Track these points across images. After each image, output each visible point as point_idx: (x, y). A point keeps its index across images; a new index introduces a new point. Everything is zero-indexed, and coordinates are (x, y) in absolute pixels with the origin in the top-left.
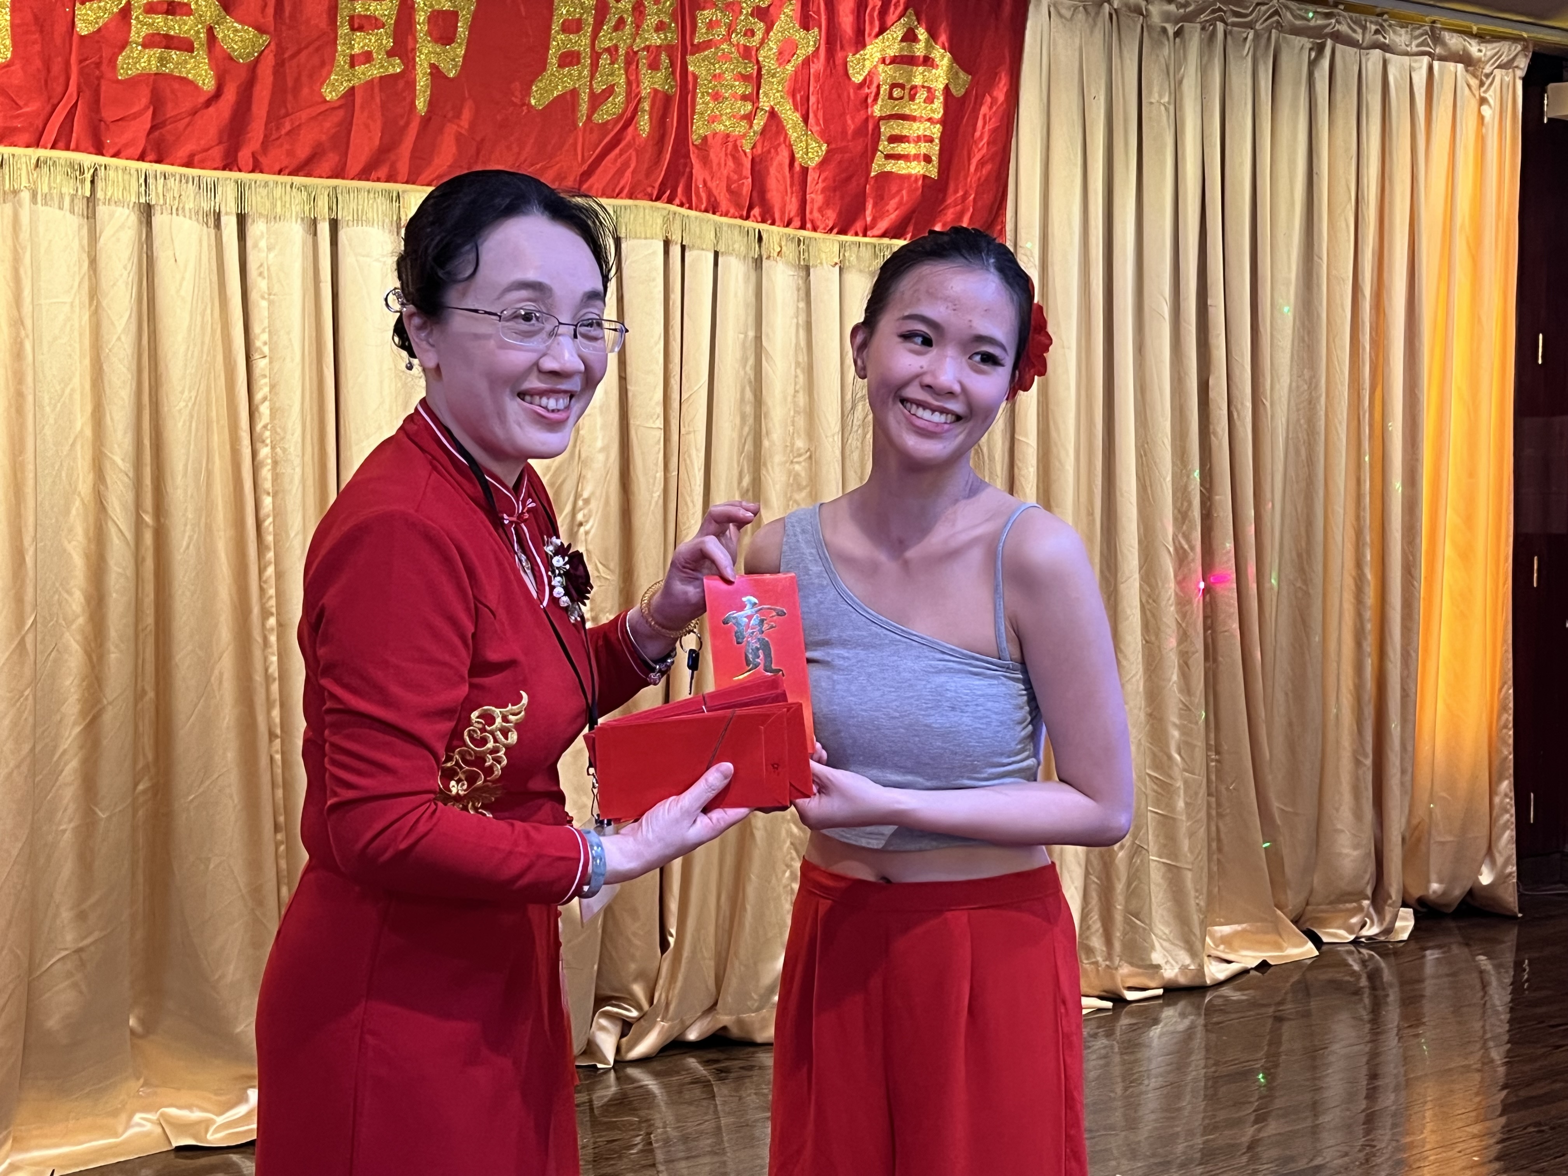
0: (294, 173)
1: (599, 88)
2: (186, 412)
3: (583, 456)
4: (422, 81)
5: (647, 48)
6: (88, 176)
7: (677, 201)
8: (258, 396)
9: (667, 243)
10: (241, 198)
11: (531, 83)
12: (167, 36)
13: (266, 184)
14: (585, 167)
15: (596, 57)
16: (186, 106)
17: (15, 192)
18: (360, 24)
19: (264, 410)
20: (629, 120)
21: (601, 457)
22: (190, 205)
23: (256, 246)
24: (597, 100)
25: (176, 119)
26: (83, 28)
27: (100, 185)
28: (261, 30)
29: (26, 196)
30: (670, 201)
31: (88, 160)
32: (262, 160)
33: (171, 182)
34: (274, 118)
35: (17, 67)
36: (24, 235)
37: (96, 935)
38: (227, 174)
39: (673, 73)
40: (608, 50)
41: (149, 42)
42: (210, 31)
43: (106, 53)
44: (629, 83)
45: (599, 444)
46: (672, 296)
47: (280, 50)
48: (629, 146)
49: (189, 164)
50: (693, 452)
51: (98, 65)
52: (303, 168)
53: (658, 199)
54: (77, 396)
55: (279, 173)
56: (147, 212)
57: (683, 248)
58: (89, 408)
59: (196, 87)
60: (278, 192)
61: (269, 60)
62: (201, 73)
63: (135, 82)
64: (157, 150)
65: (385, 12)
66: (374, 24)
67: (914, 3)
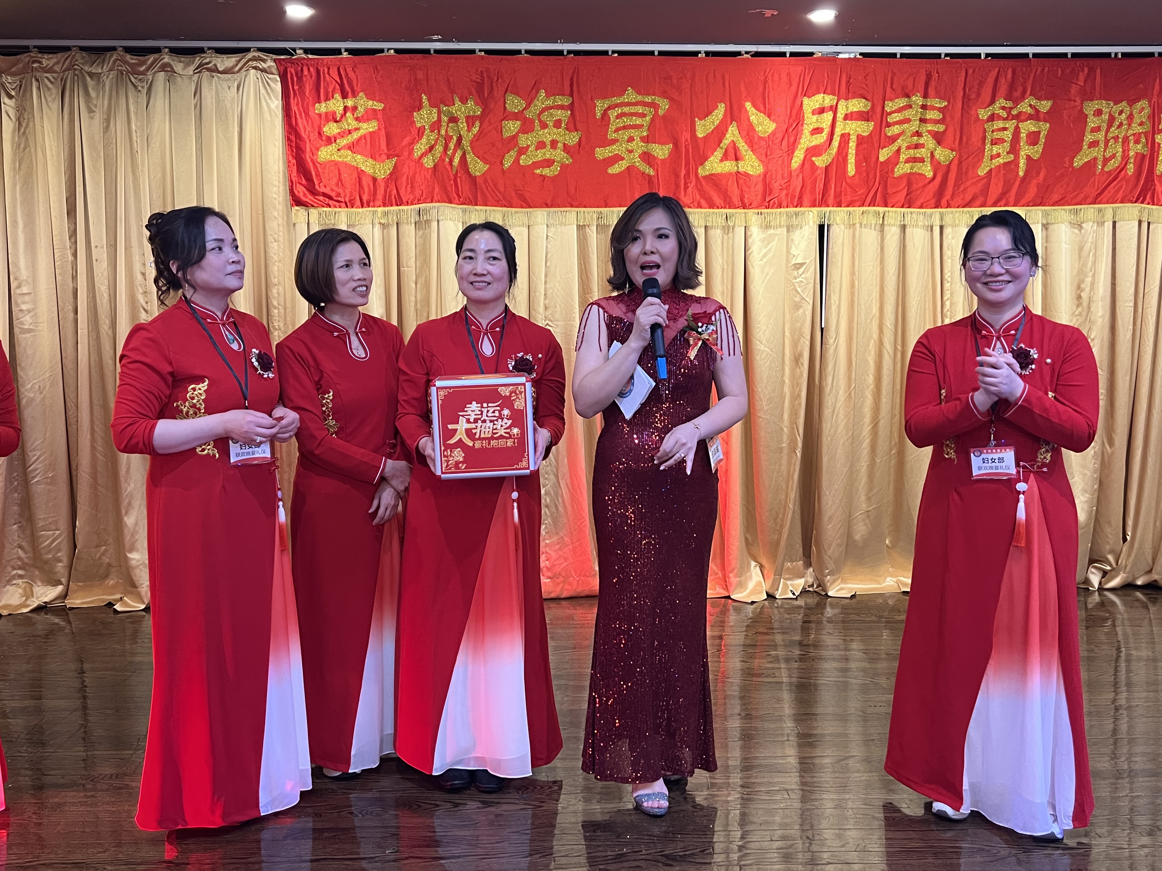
0: (964, 207)
1: (1108, 155)
2: (915, 306)
3: (1092, 318)
4: (1022, 163)
5: (1134, 135)
6: (882, 216)
7: (1146, 202)
8: (945, 298)
9: (1140, 222)
10: (942, 219)
11: (1074, 157)
12: (914, 158)
13: (952, 212)
14: (1099, 191)
15: (1107, 142)
16: (921, 184)
17: (854, 224)
18: (994, 142)
19: (948, 304)
20: (1122, 168)
21: (1100, 320)
22: (920, 224)
23: (947, 237)
24: (1106, 161)
25: (917, 190)
26: (881, 159)
27: (886, 218)
28: (952, 150)
29: (858, 225)
30: (1142, 202)
31: (882, 209)
32: (950, 202)
33: (914, 216)
34: (957, 185)
35: (857, 176)
36: (857, 241)
37: (874, 506)
38: (936, 210)
39: (1147, 143)
40: (1113, 138)
41: (907, 161)
42: (932, 154)
43: (890, 167)
44: (1124, 151)
45: (1100, 314)
46: (1142, 246)
47: (960, 157)
48: (1122, 180)
49: (921, 207)
50: (1150, 317)
51: (887, 173)
53: (1135, 202)
54: (874, 301)
55: (958, 207)
56: (904, 228)
57: (1149, 223)
58: (878, 305)
59: (925, 176)
60: (957, 215)
61: (956, 162)
62: (927, 171)
63: (901, 177)
64: (909, 203)
65: (1008, 135)
66: (1002, 141)
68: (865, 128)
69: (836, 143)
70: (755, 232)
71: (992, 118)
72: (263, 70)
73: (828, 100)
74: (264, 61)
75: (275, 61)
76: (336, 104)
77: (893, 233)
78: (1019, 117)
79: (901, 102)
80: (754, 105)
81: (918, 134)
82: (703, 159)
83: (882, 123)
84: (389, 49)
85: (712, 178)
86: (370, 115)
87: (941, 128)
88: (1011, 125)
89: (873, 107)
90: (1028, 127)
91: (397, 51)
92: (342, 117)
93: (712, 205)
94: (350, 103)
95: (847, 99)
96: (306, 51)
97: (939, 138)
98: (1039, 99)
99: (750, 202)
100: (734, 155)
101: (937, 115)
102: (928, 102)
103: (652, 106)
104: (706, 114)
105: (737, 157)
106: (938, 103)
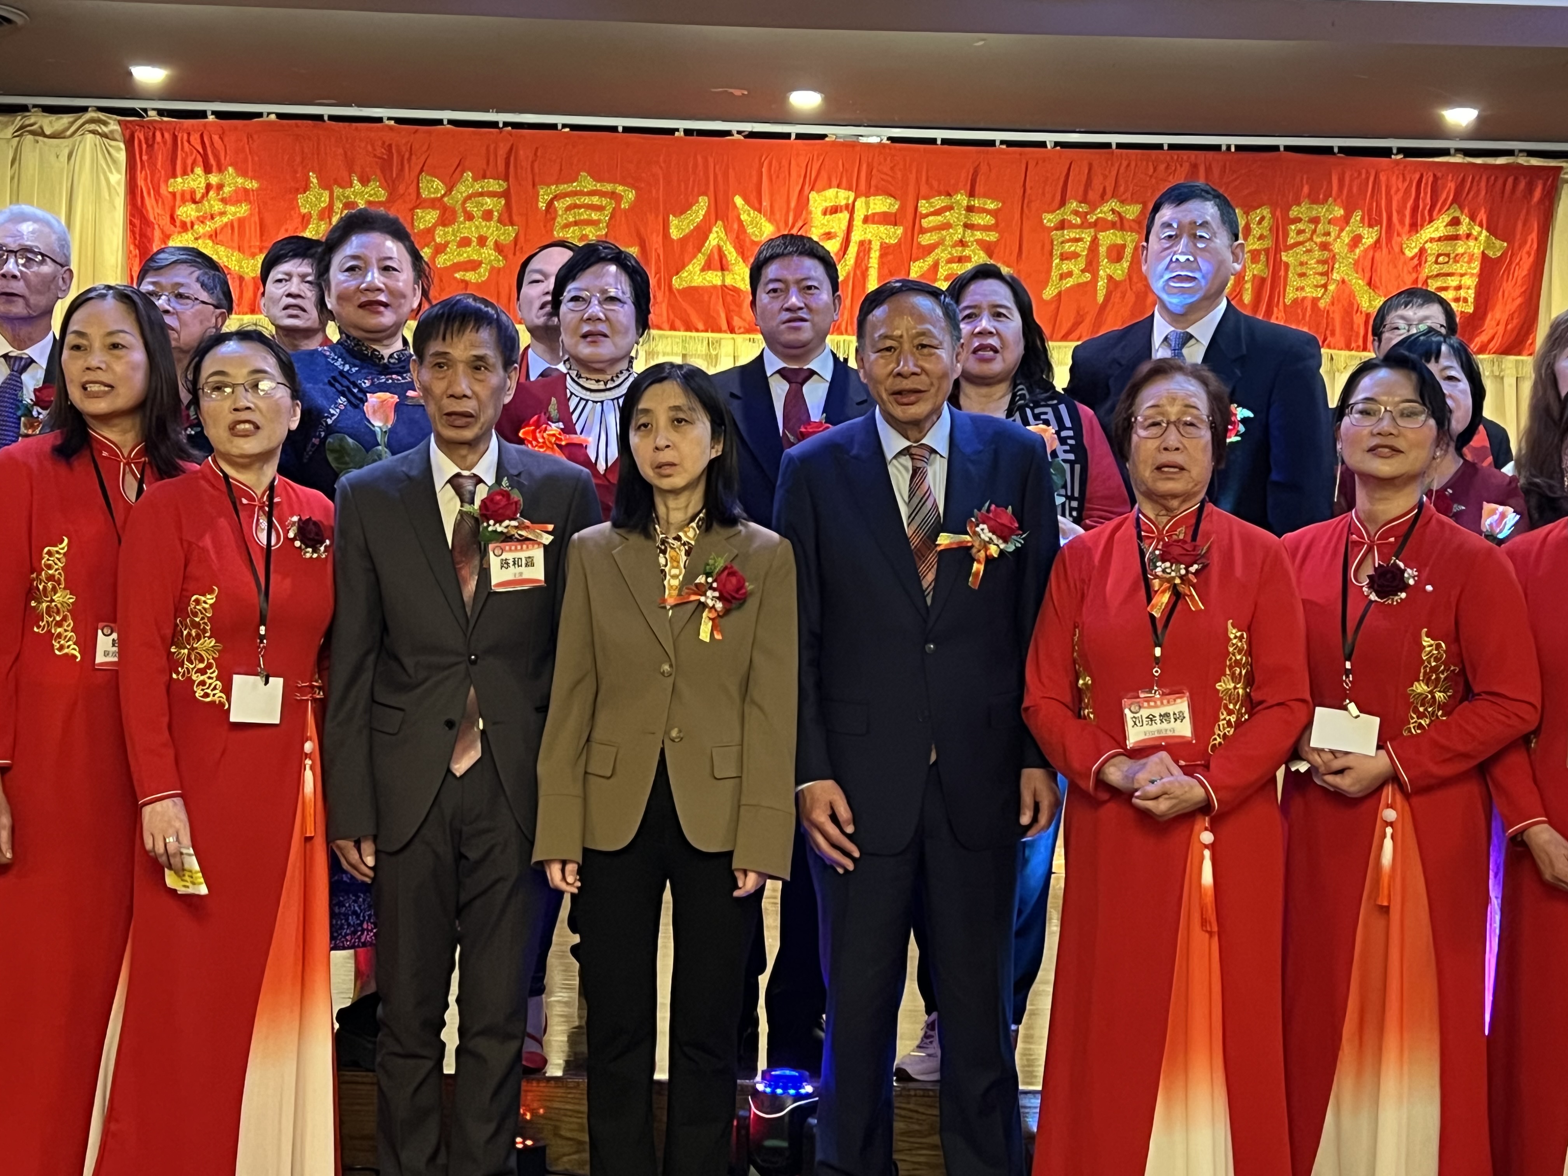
4: (1101, 284)
18: (1064, 257)
39: (1270, 264)
65: (1081, 248)
66: (1075, 255)
67: (1457, 200)
68: (892, 234)
69: (853, 250)
71: (1062, 225)
72: (104, 135)
73: (843, 196)
74: (105, 123)
75: (119, 122)
76: (197, 180)
78: (1100, 225)
79: (942, 202)
80: (747, 201)
81: (962, 243)
82: (678, 267)
83: (915, 228)
84: (269, 114)
85: (692, 293)
86: (242, 196)
87: (992, 237)
88: (1087, 236)
89: (902, 208)
90: (1108, 238)
91: (280, 116)
92: (203, 197)
93: (689, 327)
94: (214, 179)
95: (867, 195)
96: (161, 112)
97: (990, 249)
98: (1124, 202)
99: (737, 322)
100: (719, 262)
101: (988, 220)
102: (976, 203)
103: (614, 196)
104: (683, 209)
105: (723, 266)
106: (991, 205)
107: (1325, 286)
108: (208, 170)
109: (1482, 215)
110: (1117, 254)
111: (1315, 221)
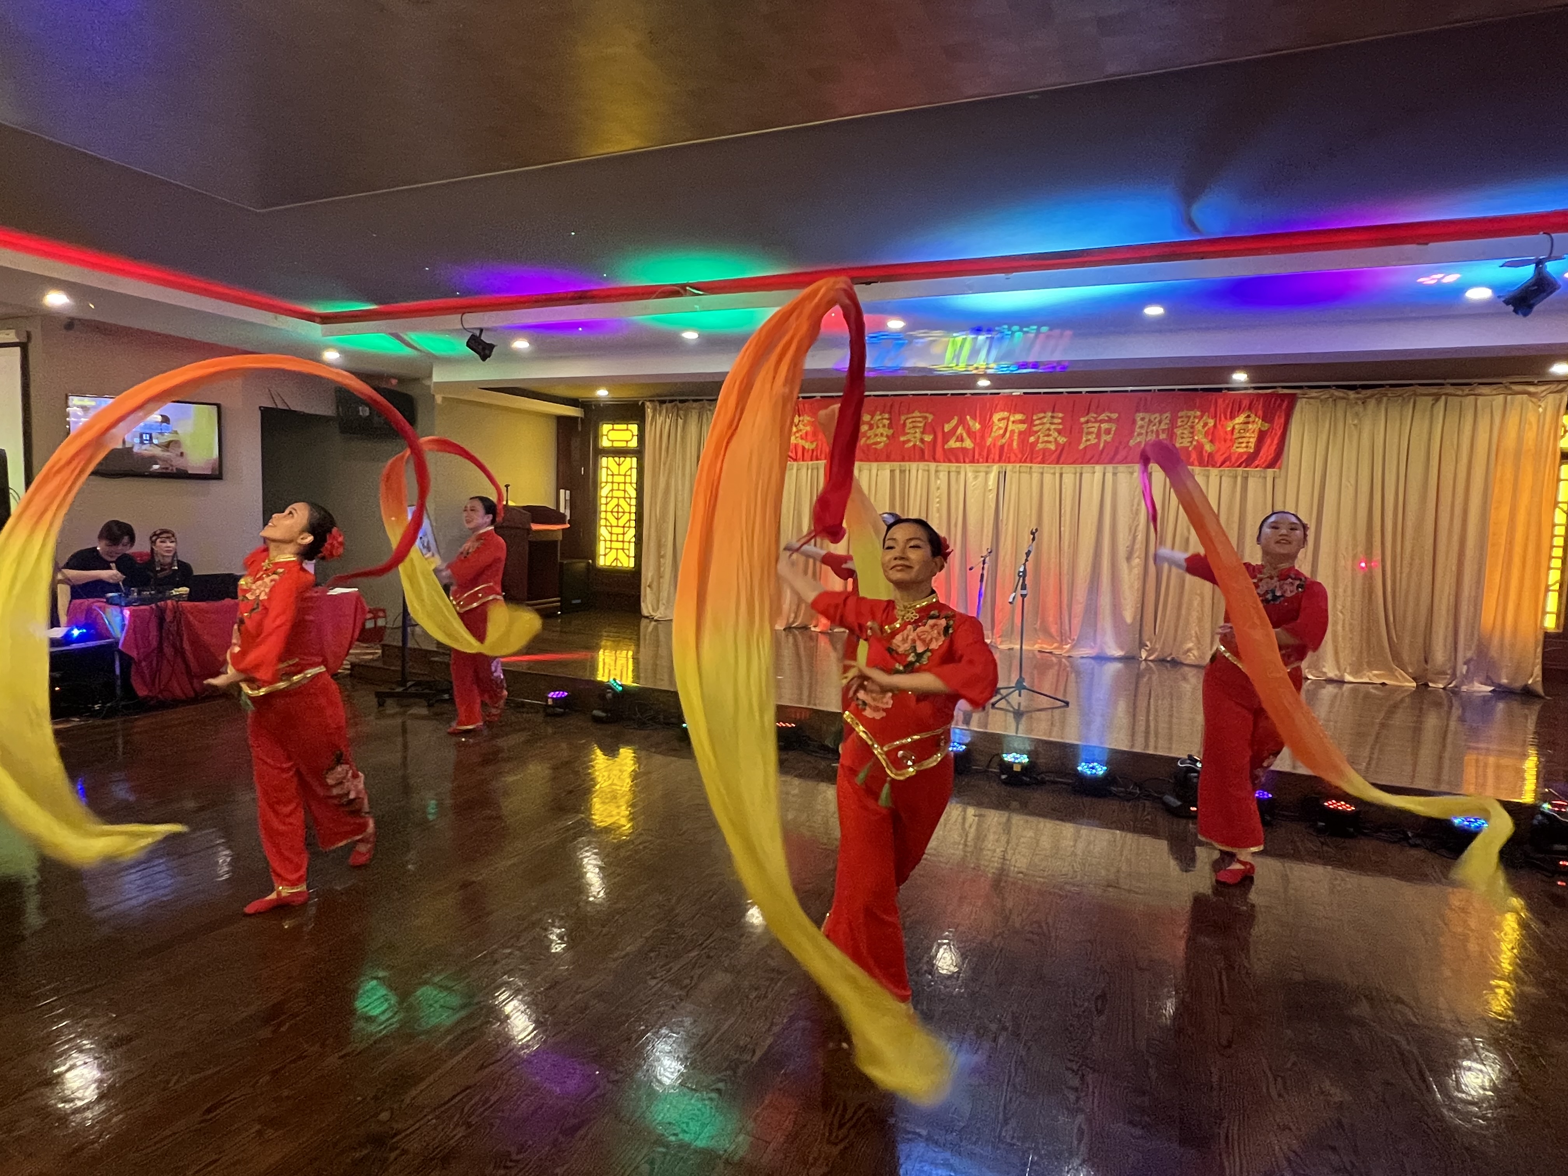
1: (1146, 440)
2: (1047, 511)
4: (1102, 443)
5: (1162, 429)
6: (1030, 468)
8: (1062, 508)
10: (1061, 470)
11: (1129, 441)
12: (1046, 441)
15: (1147, 432)
16: (1049, 453)
18: (1088, 433)
19: (1063, 511)
22: (1050, 471)
23: (1063, 478)
24: (1146, 443)
25: (1047, 456)
26: (1030, 441)
27: (1033, 469)
28: (1066, 437)
31: (1029, 465)
32: (1066, 462)
33: (1047, 468)
34: (1068, 454)
35: (1017, 449)
38: (1058, 465)
39: (1169, 434)
40: (1150, 431)
41: (1043, 443)
42: (1056, 439)
43: (1034, 445)
47: (1070, 440)
49: (1050, 464)
51: (1033, 448)
52: (1073, 463)
55: (1069, 464)
56: (1041, 473)
59: (1051, 450)
60: (1069, 468)
61: (1068, 443)
62: (1052, 447)
63: (1040, 450)
64: (1043, 462)
65: (1095, 430)
66: (1092, 433)
67: (1250, 409)
68: (1023, 427)
69: (1008, 435)
70: (970, 475)
71: (1087, 422)
73: (1006, 414)
76: (797, 419)
77: (1036, 477)
78: (1102, 421)
79: (1042, 415)
80: (971, 417)
81: (1049, 429)
82: (948, 441)
83: (1031, 424)
85: (952, 450)
86: (809, 423)
87: (1061, 427)
88: (1097, 425)
89: (1027, 417)
90: (1104, 426)
91: (820, 397)
92: (798, 425)
93: (950, 461)
94: (801, 418)
95: (1014, 413)
97: (1059, 432)
98: (1111, 412)
99: (967, 460)
100: (961, 439)
101: (1060, 421)
102: (1055, 415)
103: (926, 418)
104: (948, 422)
105: (962, 440)
106: (1060, 415)
107: (1191, 442)
108: (799, 416)
109: (1260, 413)
110: (1108, 432)
111: (1189, 417)
